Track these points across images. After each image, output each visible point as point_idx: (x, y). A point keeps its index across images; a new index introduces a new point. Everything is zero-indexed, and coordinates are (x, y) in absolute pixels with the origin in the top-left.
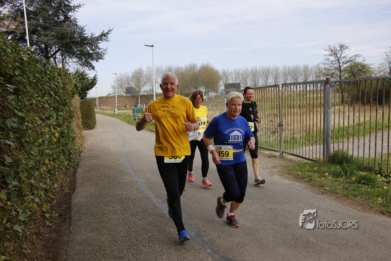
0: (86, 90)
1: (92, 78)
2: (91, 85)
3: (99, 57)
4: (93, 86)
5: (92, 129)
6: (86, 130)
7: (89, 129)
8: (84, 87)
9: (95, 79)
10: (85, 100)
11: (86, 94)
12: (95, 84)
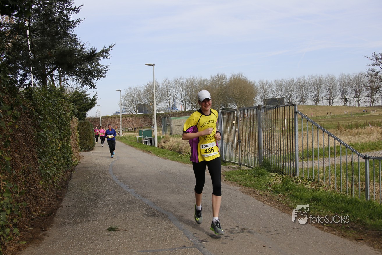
0: (85, 111)
1: (91, 98)
2: (90, 105)
3: (99, 74)
4: (92, 106)
5: (90, 151)
6: (84, 151)
7: (86, 151)
8: (83, 107)
9: (94, 99)
10: (83, 121)
11: (84, 115)
12: (94, 105)
